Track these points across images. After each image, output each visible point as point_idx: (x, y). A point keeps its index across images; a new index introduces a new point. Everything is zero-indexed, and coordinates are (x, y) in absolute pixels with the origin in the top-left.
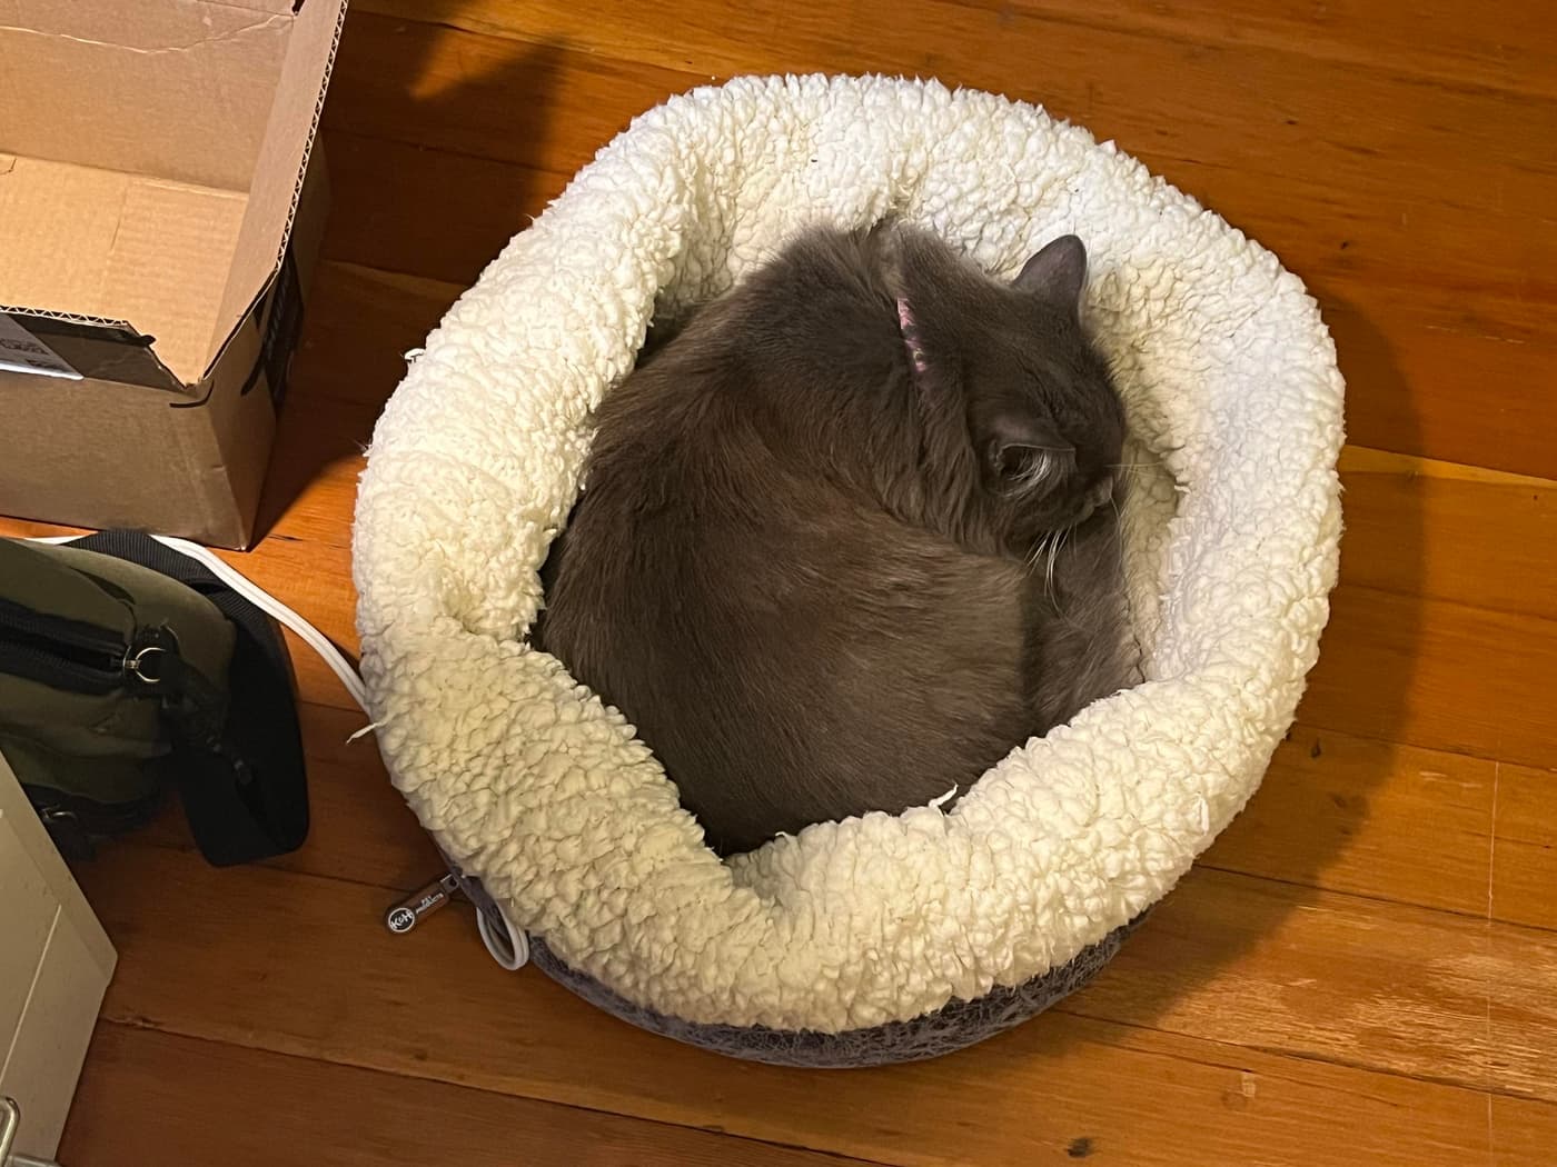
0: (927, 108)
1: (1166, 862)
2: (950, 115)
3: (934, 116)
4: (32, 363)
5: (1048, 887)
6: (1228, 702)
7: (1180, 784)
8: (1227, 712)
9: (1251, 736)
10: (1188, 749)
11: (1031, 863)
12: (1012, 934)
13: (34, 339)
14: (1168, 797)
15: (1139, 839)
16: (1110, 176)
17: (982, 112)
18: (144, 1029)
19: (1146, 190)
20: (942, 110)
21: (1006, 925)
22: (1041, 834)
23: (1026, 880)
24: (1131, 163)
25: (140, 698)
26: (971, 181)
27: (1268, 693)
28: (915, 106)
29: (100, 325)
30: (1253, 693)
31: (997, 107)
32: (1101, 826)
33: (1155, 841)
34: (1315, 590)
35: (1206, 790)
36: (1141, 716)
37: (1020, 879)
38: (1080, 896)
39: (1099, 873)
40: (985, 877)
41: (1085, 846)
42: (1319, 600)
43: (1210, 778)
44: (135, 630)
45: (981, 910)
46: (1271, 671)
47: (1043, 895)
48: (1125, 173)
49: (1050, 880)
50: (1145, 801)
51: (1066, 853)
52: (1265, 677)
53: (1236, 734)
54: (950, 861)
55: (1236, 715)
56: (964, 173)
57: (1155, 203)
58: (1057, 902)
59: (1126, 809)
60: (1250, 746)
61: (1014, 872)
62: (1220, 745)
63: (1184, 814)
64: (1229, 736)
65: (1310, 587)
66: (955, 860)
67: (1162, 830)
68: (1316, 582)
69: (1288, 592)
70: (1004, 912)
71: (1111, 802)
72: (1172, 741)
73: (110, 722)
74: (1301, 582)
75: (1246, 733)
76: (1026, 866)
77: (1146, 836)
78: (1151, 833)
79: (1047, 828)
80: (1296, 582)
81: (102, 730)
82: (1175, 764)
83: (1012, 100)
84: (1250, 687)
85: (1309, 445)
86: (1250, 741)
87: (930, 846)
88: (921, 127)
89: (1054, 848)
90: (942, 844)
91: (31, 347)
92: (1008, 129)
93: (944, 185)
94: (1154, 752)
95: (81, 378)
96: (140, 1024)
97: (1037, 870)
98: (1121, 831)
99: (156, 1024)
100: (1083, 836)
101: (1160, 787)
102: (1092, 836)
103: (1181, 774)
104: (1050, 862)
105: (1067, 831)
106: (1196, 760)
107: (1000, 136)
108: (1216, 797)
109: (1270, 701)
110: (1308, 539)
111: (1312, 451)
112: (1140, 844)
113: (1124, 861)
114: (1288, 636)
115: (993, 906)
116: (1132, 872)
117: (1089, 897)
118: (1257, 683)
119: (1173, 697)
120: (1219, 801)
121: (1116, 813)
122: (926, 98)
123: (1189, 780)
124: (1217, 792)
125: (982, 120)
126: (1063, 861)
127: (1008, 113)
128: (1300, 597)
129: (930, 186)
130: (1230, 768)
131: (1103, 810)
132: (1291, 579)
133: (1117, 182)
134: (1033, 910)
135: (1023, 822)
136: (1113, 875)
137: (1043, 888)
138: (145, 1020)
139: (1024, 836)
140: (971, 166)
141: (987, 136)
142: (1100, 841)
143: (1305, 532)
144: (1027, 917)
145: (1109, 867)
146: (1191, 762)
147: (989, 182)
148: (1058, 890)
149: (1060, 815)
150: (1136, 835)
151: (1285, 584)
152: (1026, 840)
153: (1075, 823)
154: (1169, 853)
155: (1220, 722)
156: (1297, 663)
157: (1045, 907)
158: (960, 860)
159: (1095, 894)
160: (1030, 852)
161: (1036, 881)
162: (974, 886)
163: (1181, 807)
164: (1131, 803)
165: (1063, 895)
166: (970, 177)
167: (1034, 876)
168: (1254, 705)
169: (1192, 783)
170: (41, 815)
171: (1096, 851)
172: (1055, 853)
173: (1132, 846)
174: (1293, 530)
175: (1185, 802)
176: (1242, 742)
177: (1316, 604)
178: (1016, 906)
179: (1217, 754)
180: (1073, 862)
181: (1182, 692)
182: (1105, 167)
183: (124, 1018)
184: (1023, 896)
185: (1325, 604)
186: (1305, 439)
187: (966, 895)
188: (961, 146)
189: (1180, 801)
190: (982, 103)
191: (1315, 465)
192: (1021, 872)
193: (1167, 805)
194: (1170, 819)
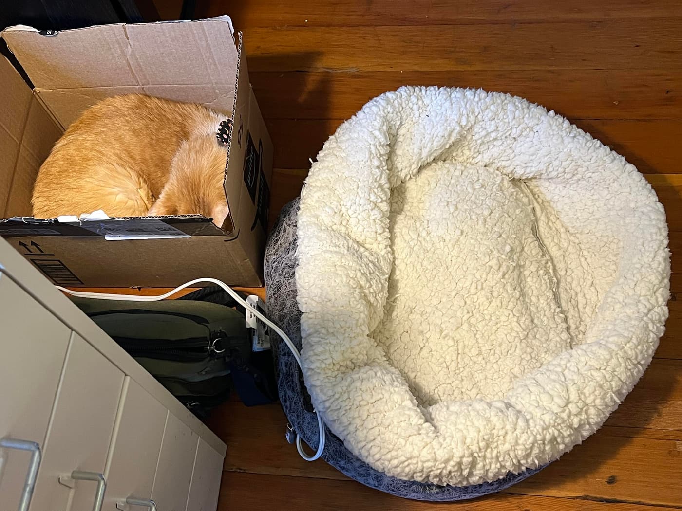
0: (477, 99)
1: (597, 419)
2: (486, 103)
3: (480, 103)
4: (171, 234)
5: (550, 434)
6: (619, 352)
7: (601, 386)
8: (619, 356)
9: (630, 365)
10: (604, 371)
11: (542, 423)
12: (534, 452)
13: (169, 226)
14: (597, 393)
15: (585, 410)
16: (551, 125)
17: (499, 101)
18: (240, 472)
19: (567, 130)
20: (482, 101)
21: (532, 448)
22: (544, 412)
23: (540, 430)
24: (561, 119)
25: (217, 359)
26: (493, 128)
27: (636, 347)
28: (472, 98)
29: (192, 217)
30: (630, 348)
31: (506, 99)
32: (570, 406)
33: (592, 411)
34: (660, 303)
35: (612, 388)
36: (582, 359)
37: (538, 431)
38: (563, 437)
39: (570, 427)
40: (523, 428)
41: (564, 415)
42: (663, 307)
43: (613, 383)
44: (210, 334)
45: (520, 442)
46: (637, 338)
47: (548, 437)
48: (558, 124)
49: (550, 431)
50: (587, 395)
51: (556, 419)
52: (634, 340)
53: (623, 365)
54: (508, 420)
55: (622, 357)
56: (490, 124)
57: (572, 135)
58: (554, 439)
59: (580, 399)
60: (630, 370)
61: (535, 427)
62: (617, 370)
63: (604, 399)
64: (620, 366)
65: (657, 302)
66: (510, 420)
67: (595, 406)
68: (660, 300)
69: (648, 306)
70: (530, 443)
71: (573, 396)
72: (597, 369)
73: (206, 370)
74: (653, 301)
75: (627, 364)
76: (540, 425)
77: (589, 409)
78: (591, 408)
79: (547, 409)
80: (651, 301)
81: (204, 373)
82: (598, 379)
83: (513, 96)
84: (628, 345)
85: (656, 240)
86: (629, 367)
87: (500, 414)
88: (474, 106)
89: (551, 417)
90: (505, 414)
91: (169, 229)
92: (509, 108)
93: (481, 130)
94: (589, 374)
95: (190, 237)
96: (239, 471)
97: (545, 426)
98: (578, 407)
99: (244, 470)
100: (563, 411)
101: (594, 389)
102: (567, 411)
103: (602, 382)
104: (550, 423)
105: (556, 409)
106: (607, 376)
107: (506, 111)
108: (617, 391)
109: (638, 351)
110: (657, 282)
111: (657, 242)
112: (586, 412)
113: (581, 420)
114: (647, 324)
115: (526, 441)
116: (584, 424)
117: (567, 437)
118: (631, 344)
119: (596, 350)
120: (618, 393)
121: (575, 401)
122: (477, 95)
123: (605, 385)
124: (617, 389)
125: (498, 105)
126: (555, 422)
127: (510, 102)
128: (654, 307)
129: (476, 130)
130: (622, 379)
131: (571, 400)
132: (648, 300)
133: (554, 128)
134: (544, 443)
135: (537, 407)
136: (576, 426)
137: (548, 434)
138: (240, 469)
139: (538, 413)
140: (493, 122)
141: (500, 110)
142: (570, 412)
143: (654, 279)
144: (541, 446)
145: (574, 423)
146: (605, 377)
147: (500, 129)
148: (554, 435)
149: (553, 403)
150: (584, 409)
151: (646, 303)
152: (539, 415)
153: (559, 406)
154: (598, 415)
155: (616, 360)
156: (652, 335)
157: (548, 442)
158: (513, 420)
159: (569, 436)
160: (541, 419)
161: (545, 432)
162: (518, 431)
163: (602, 396)
164: (582, 396)
165: (555, 437)
166: (492, 126)
167: (543, 429)
168: (630, 353)
169: (606, 386)
170: (186, 406)
171: (569, 417)
172: (552, 419)
173: (583, 413)
174: (650, 278)
175: (604, 394)
176: (626, 368)
177: (662, 309)
178: (535, 441)
179: (616, 373)
180: (559, 422)
181: (599, 348)
182: (549, 122)
183: (232, 469)
184: (539, 437)
185: (666, 309)
186: (654, 237)
187: (515, 435)
188: (490, 115)
189: (602, 394)
190: (499, 98)
191: (659, 248)
192: (538, 427)
193: (596, 396)
194: (598, 401)
